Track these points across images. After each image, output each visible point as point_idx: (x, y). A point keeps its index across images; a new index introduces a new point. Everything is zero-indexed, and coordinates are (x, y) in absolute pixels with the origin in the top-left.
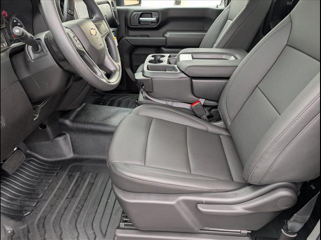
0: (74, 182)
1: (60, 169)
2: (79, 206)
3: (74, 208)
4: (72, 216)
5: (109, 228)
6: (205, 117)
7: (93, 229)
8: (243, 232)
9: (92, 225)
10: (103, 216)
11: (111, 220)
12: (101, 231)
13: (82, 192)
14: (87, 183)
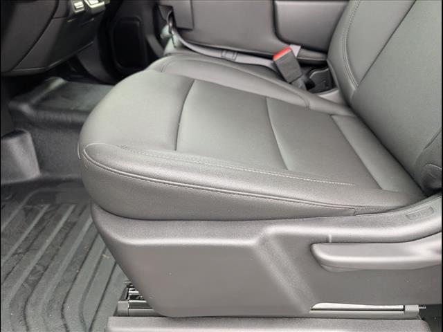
0: (35, 221)
1: (10, 199)
2: (40, 268)
3: (26, 273)
4: (19, 290)
5: (99, 313)
6: (301, 82)
7: (63, 317)
8: (409, 308)
9: (62, 309)
10: (88, 288)
11: (107, 295)
12: (82, 321)
13: (48, 242)
14: (61, 223)
